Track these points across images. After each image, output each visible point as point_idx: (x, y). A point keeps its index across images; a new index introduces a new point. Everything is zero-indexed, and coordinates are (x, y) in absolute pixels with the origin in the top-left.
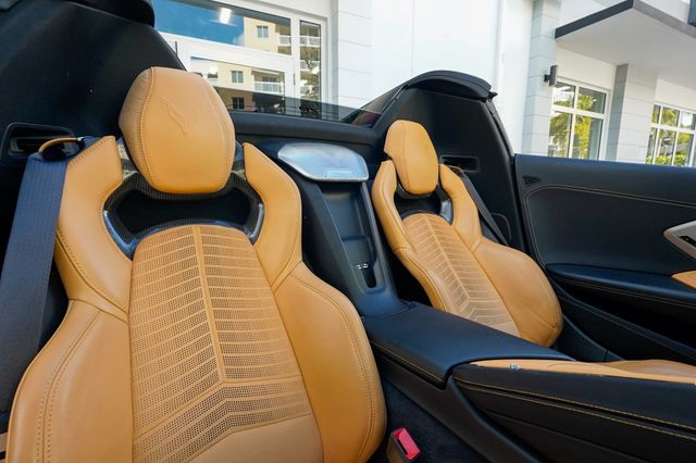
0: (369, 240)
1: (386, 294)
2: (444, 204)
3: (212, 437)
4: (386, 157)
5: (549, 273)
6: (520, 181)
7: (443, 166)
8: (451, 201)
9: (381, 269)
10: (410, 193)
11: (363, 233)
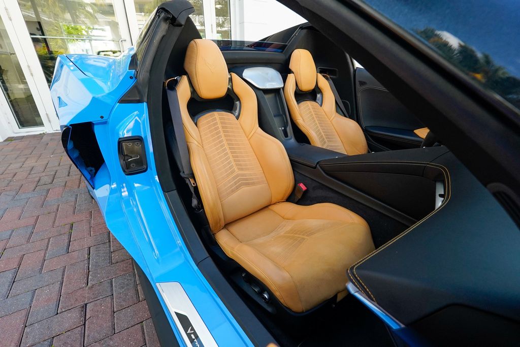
0: (284, 116)
1: (292, 141)
2: (319, 96)
3: (238, 188)
4: (290, 72)
5: (365, 131)
6: (357, 83)
7: (319, 74)
8: (322, 94)
9: (290, 130)
10: (301, 91)
11: (281, 113)
